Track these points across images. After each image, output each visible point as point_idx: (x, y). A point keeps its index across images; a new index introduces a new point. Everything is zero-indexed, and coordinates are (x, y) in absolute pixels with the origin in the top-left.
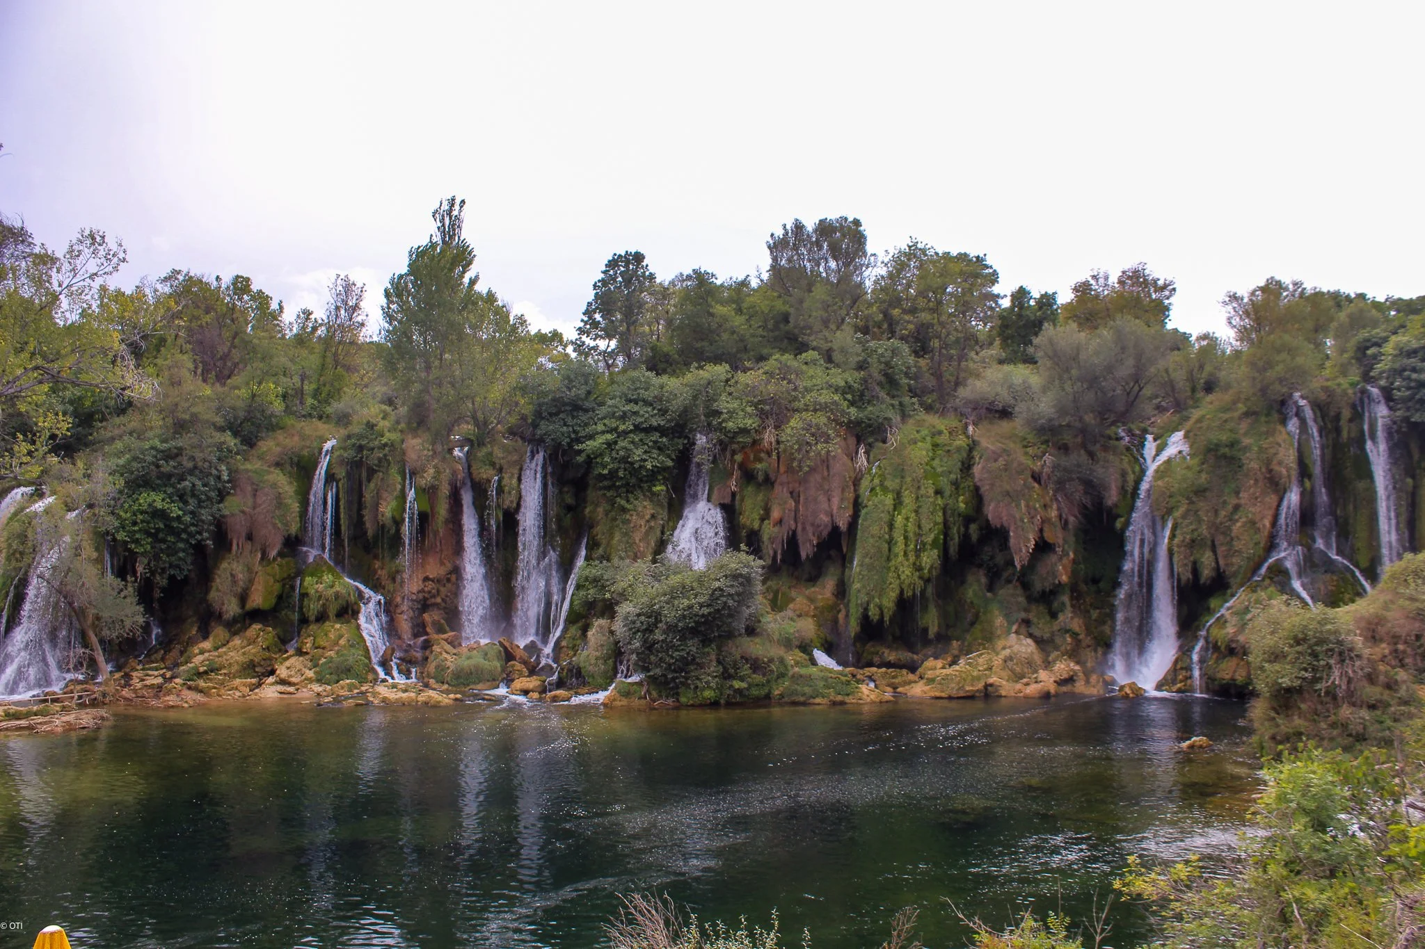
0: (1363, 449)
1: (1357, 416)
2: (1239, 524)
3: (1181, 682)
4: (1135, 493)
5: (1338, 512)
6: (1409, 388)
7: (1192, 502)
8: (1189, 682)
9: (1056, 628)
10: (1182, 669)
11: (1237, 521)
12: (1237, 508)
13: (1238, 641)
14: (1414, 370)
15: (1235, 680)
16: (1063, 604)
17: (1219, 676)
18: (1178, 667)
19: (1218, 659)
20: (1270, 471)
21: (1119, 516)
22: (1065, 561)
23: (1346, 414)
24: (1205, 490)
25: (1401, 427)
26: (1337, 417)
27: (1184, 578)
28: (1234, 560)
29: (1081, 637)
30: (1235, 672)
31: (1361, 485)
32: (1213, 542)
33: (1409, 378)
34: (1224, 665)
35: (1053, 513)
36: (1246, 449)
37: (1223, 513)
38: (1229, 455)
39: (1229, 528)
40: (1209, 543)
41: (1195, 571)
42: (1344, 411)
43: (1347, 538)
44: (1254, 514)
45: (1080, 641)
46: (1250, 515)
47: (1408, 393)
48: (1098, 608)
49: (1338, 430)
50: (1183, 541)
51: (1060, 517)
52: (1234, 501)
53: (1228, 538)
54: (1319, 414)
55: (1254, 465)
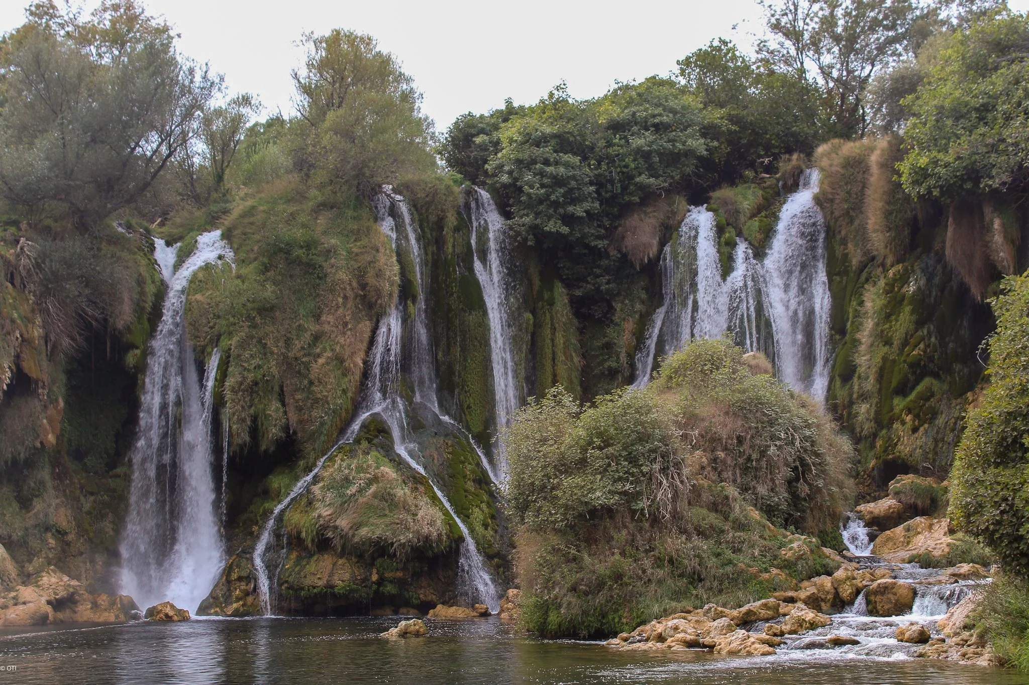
0: (471, 269)
1: (463, 226)
2: (321, 361)
3: (238, 599)
4: (156, 314)
5: (440, 355)
6: (542, 186)
7: (254, 326)
8: (250, 599)
9: (31, 522)
10: (240, 579)
11: (319, 356)
12: (317, 338)
13: (336, 528)
14: (546, 162)
15: (332, 587)
16: (42, 483)
17: (308, 582)
18: (234, 576)
19: (299, 558)
20: (363, 286)
21: (133, 346)
22: (51, 411)
23: (451, 219)
24: (272, 308)
25: (525, 240)
26: (440, 224)
27: (238, 441)
28: (314, 413)
29: (70, 537)
30: (331, 575)
31: (472, 318)
32: (281, 388)
33: (542, 174)
34: (312, 567)
35: (37, 332)
36: (328, 253)
37: (298, 344)
38: (304, 260)
39: (307, 366)
40: (277, 388)
41: (255, 431)
42: (449, 215)
43: (451, 392)
44: (342, 346)
45: (68, 544)
46: (338, 349)
47: (543, 191)
48: (92, 494)
49: (439, 242)
50: (241, 383)
51: (46, 339)
52: (313, 327)
53: (306, 382)
54: (416, 216)
55: (343, 275)
